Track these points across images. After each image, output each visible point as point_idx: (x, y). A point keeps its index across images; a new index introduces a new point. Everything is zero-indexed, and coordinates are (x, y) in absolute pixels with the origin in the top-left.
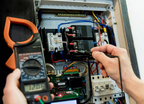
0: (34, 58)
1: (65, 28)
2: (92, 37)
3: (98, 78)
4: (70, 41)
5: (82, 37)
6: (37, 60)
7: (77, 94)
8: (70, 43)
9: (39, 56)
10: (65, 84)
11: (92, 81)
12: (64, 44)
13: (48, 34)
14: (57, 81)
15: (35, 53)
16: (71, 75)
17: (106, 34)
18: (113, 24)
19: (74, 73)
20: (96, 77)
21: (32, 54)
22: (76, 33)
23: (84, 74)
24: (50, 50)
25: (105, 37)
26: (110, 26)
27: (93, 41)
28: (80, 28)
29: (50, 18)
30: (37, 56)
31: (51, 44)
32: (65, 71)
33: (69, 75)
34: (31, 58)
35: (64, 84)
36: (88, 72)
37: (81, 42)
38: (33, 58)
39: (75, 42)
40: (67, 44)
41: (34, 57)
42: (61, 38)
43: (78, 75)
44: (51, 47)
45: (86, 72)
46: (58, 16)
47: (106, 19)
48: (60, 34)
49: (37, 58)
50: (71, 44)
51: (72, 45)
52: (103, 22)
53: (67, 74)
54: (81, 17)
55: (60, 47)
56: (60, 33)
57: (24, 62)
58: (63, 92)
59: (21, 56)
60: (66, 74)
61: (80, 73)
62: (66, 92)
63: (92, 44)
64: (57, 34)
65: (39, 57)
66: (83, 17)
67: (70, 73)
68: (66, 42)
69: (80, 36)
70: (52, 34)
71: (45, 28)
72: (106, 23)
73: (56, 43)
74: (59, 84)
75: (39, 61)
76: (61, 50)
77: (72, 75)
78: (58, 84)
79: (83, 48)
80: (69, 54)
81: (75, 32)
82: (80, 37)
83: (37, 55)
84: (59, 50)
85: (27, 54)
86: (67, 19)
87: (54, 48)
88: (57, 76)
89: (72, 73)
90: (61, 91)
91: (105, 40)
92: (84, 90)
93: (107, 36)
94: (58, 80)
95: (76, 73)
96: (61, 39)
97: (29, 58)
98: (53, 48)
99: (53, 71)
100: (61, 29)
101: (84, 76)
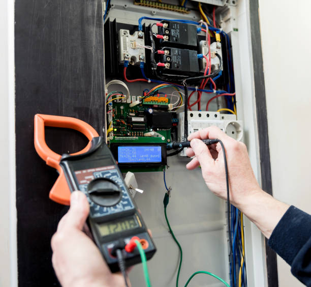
0: (105, 176)
1: (152, 25)
2: (196, 45)
3: (200, 115)
4: (158, 48)
5: (179, 42)
6: (111, 178)
7: (163, 138)
8: (158, 51)
9: (111, 172)
10: (144, 120)
11: (188, 120)
12: (148, 52)
13: (122, 31)
14: (131, 114)
15: (105, 168)
16: (154, 106)
17: (220, 45)
18: (232, 30)
19: (159, 104)
20: (196, 113)
21: (98, 169)
22: (169, 35)
23: (177, 106)
24: (122, 59)
25: (218, 50)
26: (227, 32)
27: (196, 52)
28: (177, 27)
29: (126, 6)
30: (108, 173)
31: (125, 48)
32: (144, 98)
33: (151, 107)
34: (98, 177)
35: (142, 119)
36: (183, 105)
37: (177, 52)
38: (101, 176)
39: (167, 49)
40: (152, 52)
41: (103, 174)
42: (143, 40)
43: (166, 108)
44: (124, 54)
45: (179, 104)
46: (140, 5)
47: (221, 21)
48: (141, 33)
49: (110, 176)
50: (160, 51)
51: (161, 54)
52: (216, 25)
53: (149, 103)
54: (179, 12)
55: (140, 56)
56: (143, 31)
57: (87, 184)
58: (139, 133)
59: (79, 174)
60: (146, 103)
61: (169, 105)
62: (144, 133)
63: (195, 57)
64: (136, 32)
65: (113, 174)
66: (183, 13)
67: (154, 103)
68: (151, 48)
69: (176, 40)
70: (128, 31)
71: (117, 21)
72: (220, 27)
73: (134, 49)
74: (134, 119)
75: (114, 180)
76: (141, 61)
77: (157, 106)
78: (131, 119)
79: (179, 62)
80: (155, 69)
81: (167, 32)
82: (176, 42)
83: (107, 171)
84: (138, 60)
85: (89, 171)
86: (154, 12)
87: (130, 57)
88: (131, 105)
89: (157, 104)
90: (136, 130)
91: (217, 54)
92: (174, 134)
93: (220, 48)
94: (132, 112)
95: (164, 104)
96: (142, 42)
97: (96, 177)
98: (128, 55)
99: (125, 96)
100: (144, 26)
101: (175, 111)
